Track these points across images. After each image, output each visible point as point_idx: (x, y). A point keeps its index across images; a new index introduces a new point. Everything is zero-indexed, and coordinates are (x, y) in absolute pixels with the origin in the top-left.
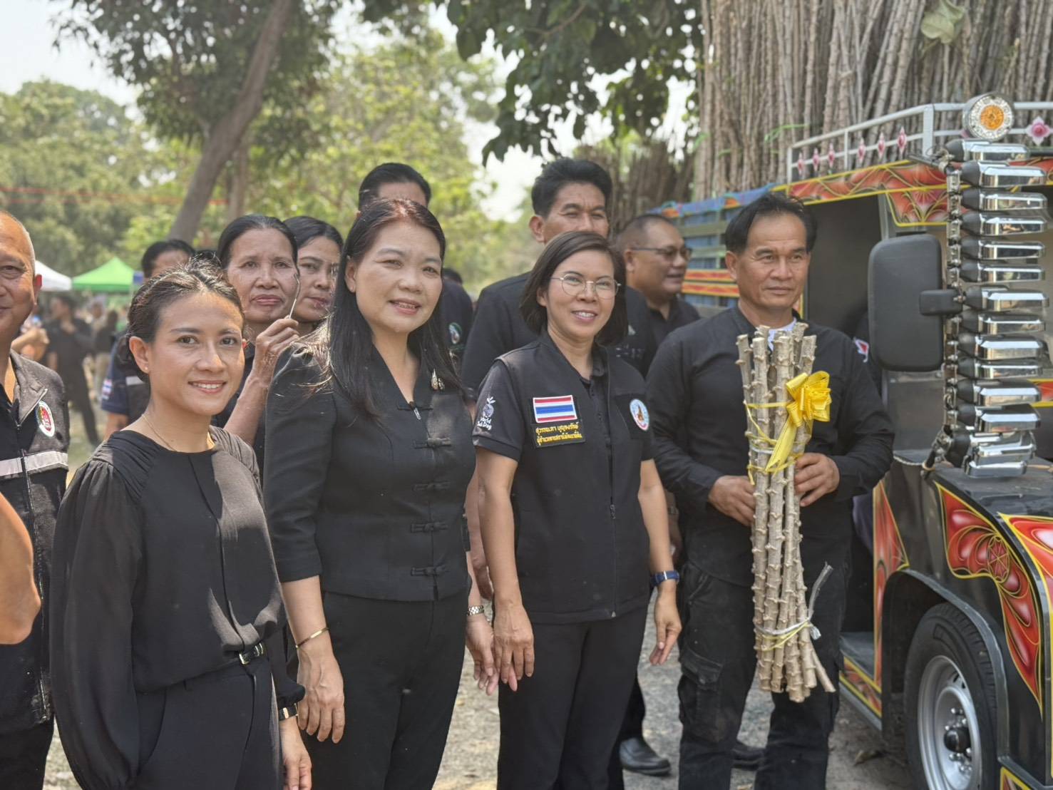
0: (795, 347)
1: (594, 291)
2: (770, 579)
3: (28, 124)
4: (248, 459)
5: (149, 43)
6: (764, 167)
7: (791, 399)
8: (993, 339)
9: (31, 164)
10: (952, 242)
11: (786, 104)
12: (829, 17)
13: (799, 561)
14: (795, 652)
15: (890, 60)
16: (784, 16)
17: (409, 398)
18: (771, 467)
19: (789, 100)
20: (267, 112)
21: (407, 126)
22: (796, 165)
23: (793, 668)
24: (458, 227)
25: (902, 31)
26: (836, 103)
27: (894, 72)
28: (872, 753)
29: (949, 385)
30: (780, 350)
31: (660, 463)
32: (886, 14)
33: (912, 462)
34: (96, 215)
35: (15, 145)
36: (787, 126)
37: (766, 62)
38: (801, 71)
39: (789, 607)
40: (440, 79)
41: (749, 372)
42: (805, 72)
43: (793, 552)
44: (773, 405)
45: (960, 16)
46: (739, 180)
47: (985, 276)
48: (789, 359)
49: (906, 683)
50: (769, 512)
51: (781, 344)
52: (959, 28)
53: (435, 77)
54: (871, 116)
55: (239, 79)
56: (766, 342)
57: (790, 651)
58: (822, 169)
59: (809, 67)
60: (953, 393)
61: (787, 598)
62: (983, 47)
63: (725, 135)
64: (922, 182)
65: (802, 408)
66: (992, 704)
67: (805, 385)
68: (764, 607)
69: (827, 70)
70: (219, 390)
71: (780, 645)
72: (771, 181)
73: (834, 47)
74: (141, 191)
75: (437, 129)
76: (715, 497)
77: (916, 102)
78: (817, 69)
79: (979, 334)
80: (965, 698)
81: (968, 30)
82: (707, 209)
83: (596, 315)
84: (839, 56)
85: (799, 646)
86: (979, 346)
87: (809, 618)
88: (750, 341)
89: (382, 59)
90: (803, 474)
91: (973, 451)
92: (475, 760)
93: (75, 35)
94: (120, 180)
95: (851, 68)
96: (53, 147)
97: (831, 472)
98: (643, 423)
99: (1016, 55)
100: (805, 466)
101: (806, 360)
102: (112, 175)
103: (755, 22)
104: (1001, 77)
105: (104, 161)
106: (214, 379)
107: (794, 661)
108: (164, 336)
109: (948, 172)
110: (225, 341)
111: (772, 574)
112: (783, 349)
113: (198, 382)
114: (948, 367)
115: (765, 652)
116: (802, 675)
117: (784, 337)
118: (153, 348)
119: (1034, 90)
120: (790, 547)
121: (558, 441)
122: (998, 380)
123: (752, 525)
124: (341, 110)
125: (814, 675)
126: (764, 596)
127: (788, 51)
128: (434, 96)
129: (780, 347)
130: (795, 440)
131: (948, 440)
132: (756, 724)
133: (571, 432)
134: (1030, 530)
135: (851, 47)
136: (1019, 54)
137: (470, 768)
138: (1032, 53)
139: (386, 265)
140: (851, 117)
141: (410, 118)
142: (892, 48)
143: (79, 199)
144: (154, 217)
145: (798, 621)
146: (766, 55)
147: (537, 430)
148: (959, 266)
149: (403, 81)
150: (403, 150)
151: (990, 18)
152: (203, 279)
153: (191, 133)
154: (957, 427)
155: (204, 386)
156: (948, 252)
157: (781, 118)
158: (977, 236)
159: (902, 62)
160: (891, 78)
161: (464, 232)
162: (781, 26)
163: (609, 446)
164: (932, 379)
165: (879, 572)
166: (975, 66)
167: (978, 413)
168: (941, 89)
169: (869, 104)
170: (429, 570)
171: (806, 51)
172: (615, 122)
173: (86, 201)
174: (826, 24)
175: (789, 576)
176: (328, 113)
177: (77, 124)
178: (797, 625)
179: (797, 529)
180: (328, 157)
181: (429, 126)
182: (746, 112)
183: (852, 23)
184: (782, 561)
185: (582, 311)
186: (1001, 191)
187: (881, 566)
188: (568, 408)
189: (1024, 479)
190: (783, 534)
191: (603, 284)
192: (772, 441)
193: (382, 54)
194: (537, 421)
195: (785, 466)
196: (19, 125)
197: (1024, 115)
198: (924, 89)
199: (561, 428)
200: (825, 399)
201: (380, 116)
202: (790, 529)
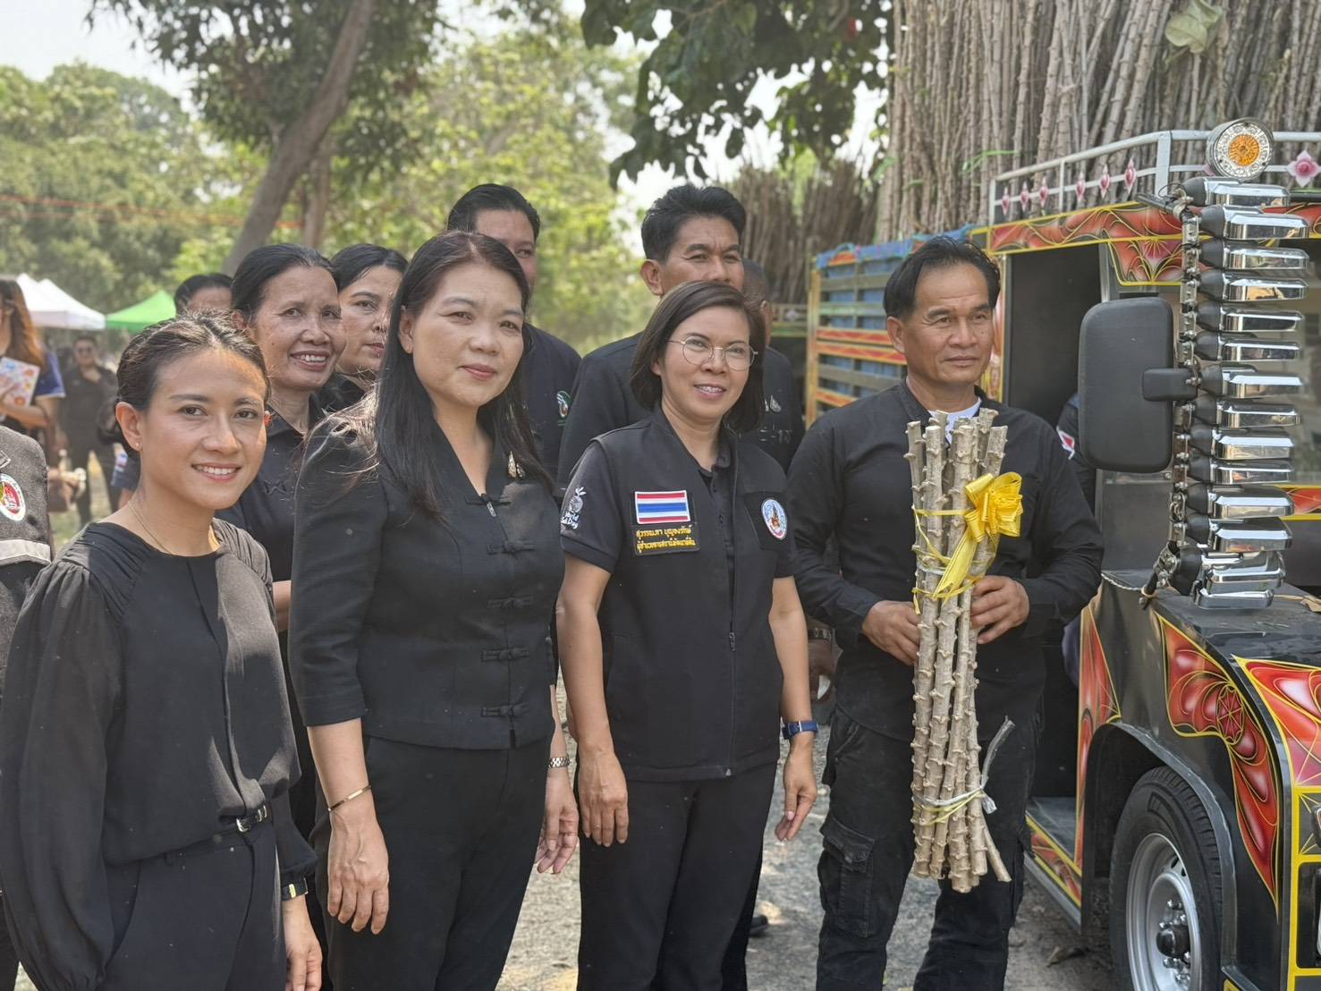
0: (980, 440)
1: (724, 359)
2: (934, 735)
3: (58, 118)
4: (260, 564)
5: (207, 22)
6: (962, 203)
7: (972, 506)
8: (1234, 433)
9: (59, 169)
10: (1186, 308)
11: (991, 125)
12: (1050, 15)
13: (972, 714)
14: (962, 829)
15: (1124, 72)
16: (992, 12)
17: (480, 490)
18: (941, 592)
19: (995, 119)
20: (355, 112)
21: (533, 135)
22: (1000, 202)
23: (957, 848)
24: (593, 265)
25: (1141, 36)
26: (1054, 125)
27: (1130, 87)
28: (1071, 950)
29: (1176, 490)
30: (960, 444)
31: (802, 581)
32: (1122, 13)
33: (1129, 586)
34: (139, 236)
35: (40, 145)
36: (992, 153)
37: (969, 71)
38: (1012, 83)
39: (956, 771)
40: (577, 78)
41: (921, 469)
42: (1017, 84)
43: (965, 702)
44: (947, 513)
45: (1216, 19)
46: (931, 219)
47: (1227, 352)
48: (971, 455)
49: (1113, 866)
50: (937, 649)
51: (962, 435)
52: (1213, 34)
53: (571, 76)
54: (1098, 142)
55: (320, 71)
56: (943, 432)
57: (956, 827)
58: (1033, 208)
59: (1022, 78)
60: (1182, 500)
61: (954, 759)
62: (1245, 60)
63: (915, 161)
64: (1152, 231)
65: (984, 519)
66: (1216, 898)
67: (990, 489)
68: (925, 770)
69: (1045, 83)
70: (230, 478)
71: (943, 819)
72: (970, 222)
73: (1054, 54)
74: (197, 207)
75: (571, 140)
76: (870, 627)
77: (1156, 127)
78: (1032, 80)
79: (1217, 427)
80: (1184, 888)
81: (1225, 36)
82: (890, 255)
83: (724, 390)
84: (1060, 66)
85: (967, 822)
86: (1217, 441)
87: (982, 787)
88: (923, 431)
89: (506, 50)
90: (982, 603)
91: (1206, 574)
92: (568, 945)
93: (114, 9)
94: (170, 193)
95: (1074, 82)
96: (87, 148)
97: (1018, 600)
98: (778, 530)
99: (1285, 71)
100: (986, 592)
101: (994, 458)
102: (161, 187)
103: (958, 19)
104: (1266, 98)
105: (153, 168)
106: (226, 462)
107: (960, 840)
108: (161, 405)
109: (1184, 218)
110: (243, 414)
111: (937, 728)
112: (964, 442)
113: (203, 465)
114: (1176, 467)
115: (924, 827)
116: (970, 859)
117: (965, 427)
118: (146, 420)
119: (1306, 116)
120: (961, 695)
121: (664, 548)
122: (1240, 486)
123: (916, 665)
124: (451, 113)
125: (984, 860)
126: (925, 756)
127: (997, 57)
128: (569, 98)
129: (960, 439)
130: (975, 558)
131: (1174, 560)
132: (926, 908)
133: (681, 537)
134: (1272, 680)
135: (1076, 53)
136: (1289, 70)
137: (561, 956)
138: (1305, 70)
139: (452, 319)
140: (1073, 144)
141: (537, 126)
142: (1127, 57)
143: (118, 214)
144: (209, 240)
145: (967, 790)
146: (969, 61)
147: (638, 533)
148: (1195, 340)
149: (530, 80)
150: (526, 166)
151: (1255, 22)
152: (216, 332)
153: (258, 137)
154: (1185, 543)
155: (211, 470)
156: (1181, 322)
157: (985, 141)
158: (1219, 302)
159: (1139, 75)
160: (1125, 95)
161: (601, 272)
162: (988, 25)
163: (731, 558)
164: (1160, 481)
165: (1084, 724)
166: (1234, 82)
167: (1213, 527)
168: (1188, 111)
169: (1096, 127)
170: (505, 709)
171: (1019, 57)
172: (786, 139)
173: (128, 218)
174: (1045, 24)
175: (958, 732)
176: (433, 116)
177: (119, 120)
178: (966, 795)
179: (972, 672)
180: (433, 172)
181: (562, 136)
182: (941, 133)
183: (1078, 24)
184: (951, 712)
185: (707, 385)
186: (1253, 245)
187: (1087, 716)
188: (680, 507)
189: (1270, 613)
190: (954, 678)
191: (736, 350)
192: (944, 559)
193: (505, 44)
194: (639, 522)
195: (959, 591)
196: (46, 120)
197: (1293, 148)
198: (1167, 111)
199: (669, 532)
200: (1013, 510)
201: (499, 123)
202: (963, 671)
